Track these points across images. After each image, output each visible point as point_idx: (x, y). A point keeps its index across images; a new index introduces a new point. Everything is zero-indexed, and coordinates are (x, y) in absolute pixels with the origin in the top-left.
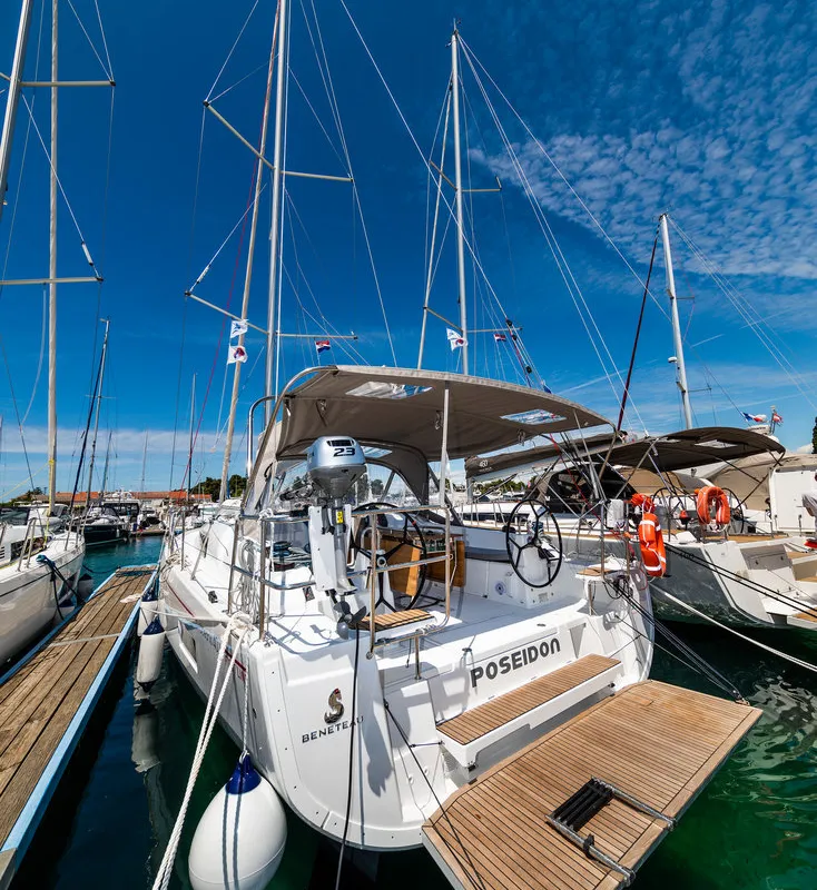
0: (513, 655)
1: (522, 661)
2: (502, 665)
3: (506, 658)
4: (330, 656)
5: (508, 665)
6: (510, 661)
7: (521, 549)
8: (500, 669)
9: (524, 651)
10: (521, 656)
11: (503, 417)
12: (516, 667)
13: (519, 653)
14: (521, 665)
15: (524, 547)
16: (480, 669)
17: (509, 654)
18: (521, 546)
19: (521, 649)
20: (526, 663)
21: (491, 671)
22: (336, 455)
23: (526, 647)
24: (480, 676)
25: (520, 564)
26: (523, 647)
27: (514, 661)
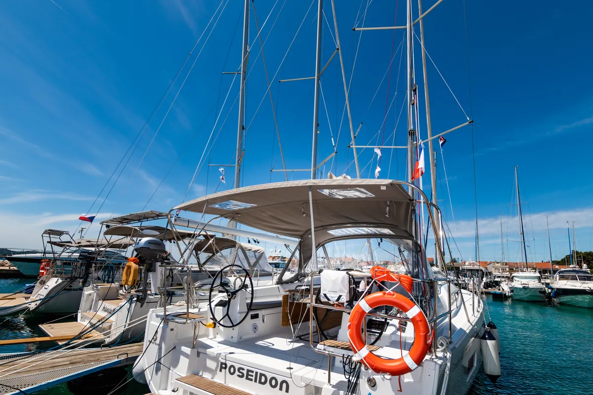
0: (248, 371)
1: (253, 378)
2: (239, 372)
3: (243, 369)
5: (243, 374)
6: (245, 372)
8: (237, 373)
9: (257, 373)
10: (254, 374)
12: (247, 378)
13: (253, 372)
14: (251, 380)
16: (226, 365)
19: (255, 370)
20: (255, 381)
21: (232, 370)
23: (259, 371)
24: (225, 369)
26: (257, 370)
27: (248, 375)
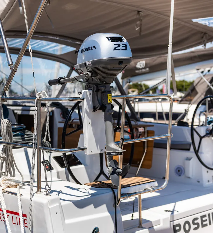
0: (202, 217)
1: (208, 222)
2: (194, 224)
3: (197, 219)
4: (92, 206)
5: (198, 224)
6: (199, 221)
7: (201, 138)
8: (193, 227)
9: (209, 215)
10: (207, 218)
11: (194, 20)
12: (203, 226)
13: (205, 216)
14: (206, 225)
15: (204, 137)
16: (179, 225)
17: (199, 216)
18: (202, 135)
19: (206, 213)
20: (210, 224)
21: (187, 227)
22: (115, 49)
24: (179, 230)
25: (200, 151)
26: (209, 212)
27: (202, 221)
